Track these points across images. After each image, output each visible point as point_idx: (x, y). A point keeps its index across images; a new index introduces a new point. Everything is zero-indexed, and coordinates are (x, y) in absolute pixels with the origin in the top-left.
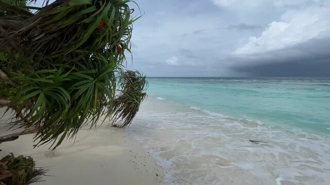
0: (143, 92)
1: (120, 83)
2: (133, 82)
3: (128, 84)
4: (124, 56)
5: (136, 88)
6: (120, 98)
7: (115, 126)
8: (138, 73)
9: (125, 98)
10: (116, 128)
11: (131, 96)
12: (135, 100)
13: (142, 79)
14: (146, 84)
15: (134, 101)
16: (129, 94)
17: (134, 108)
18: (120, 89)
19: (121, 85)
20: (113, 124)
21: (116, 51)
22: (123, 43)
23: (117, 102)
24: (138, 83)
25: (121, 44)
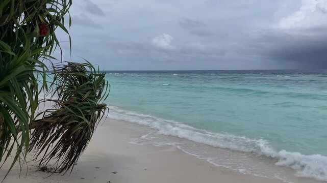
0: (100, 102)
1: (55, 87)
2: (81, 83)
3: (70, 87)
4: (55, 38)
5: (86, 96)
6: (53, 114)
7: (44, 169)
8: (91, 66)
9: (64, 115)
10: (45, 174)
11: (76, 111)
12: (83, 118)
13: (97, 77)
14: (105, 86)
15: (81, 120)
16: (73, 108)
17: (81, 133)
18: (56, 97)
19: (58, 89)
20: (41, 166)
21: (37, 30)
22: (52, 14)
23: (48, 123)
24: (91, 85)
25: (48, 16)
